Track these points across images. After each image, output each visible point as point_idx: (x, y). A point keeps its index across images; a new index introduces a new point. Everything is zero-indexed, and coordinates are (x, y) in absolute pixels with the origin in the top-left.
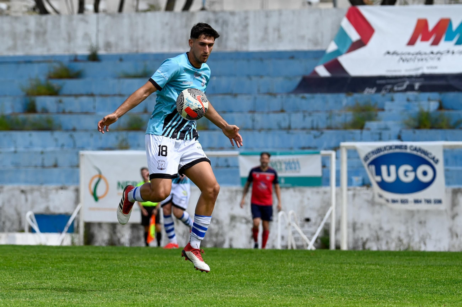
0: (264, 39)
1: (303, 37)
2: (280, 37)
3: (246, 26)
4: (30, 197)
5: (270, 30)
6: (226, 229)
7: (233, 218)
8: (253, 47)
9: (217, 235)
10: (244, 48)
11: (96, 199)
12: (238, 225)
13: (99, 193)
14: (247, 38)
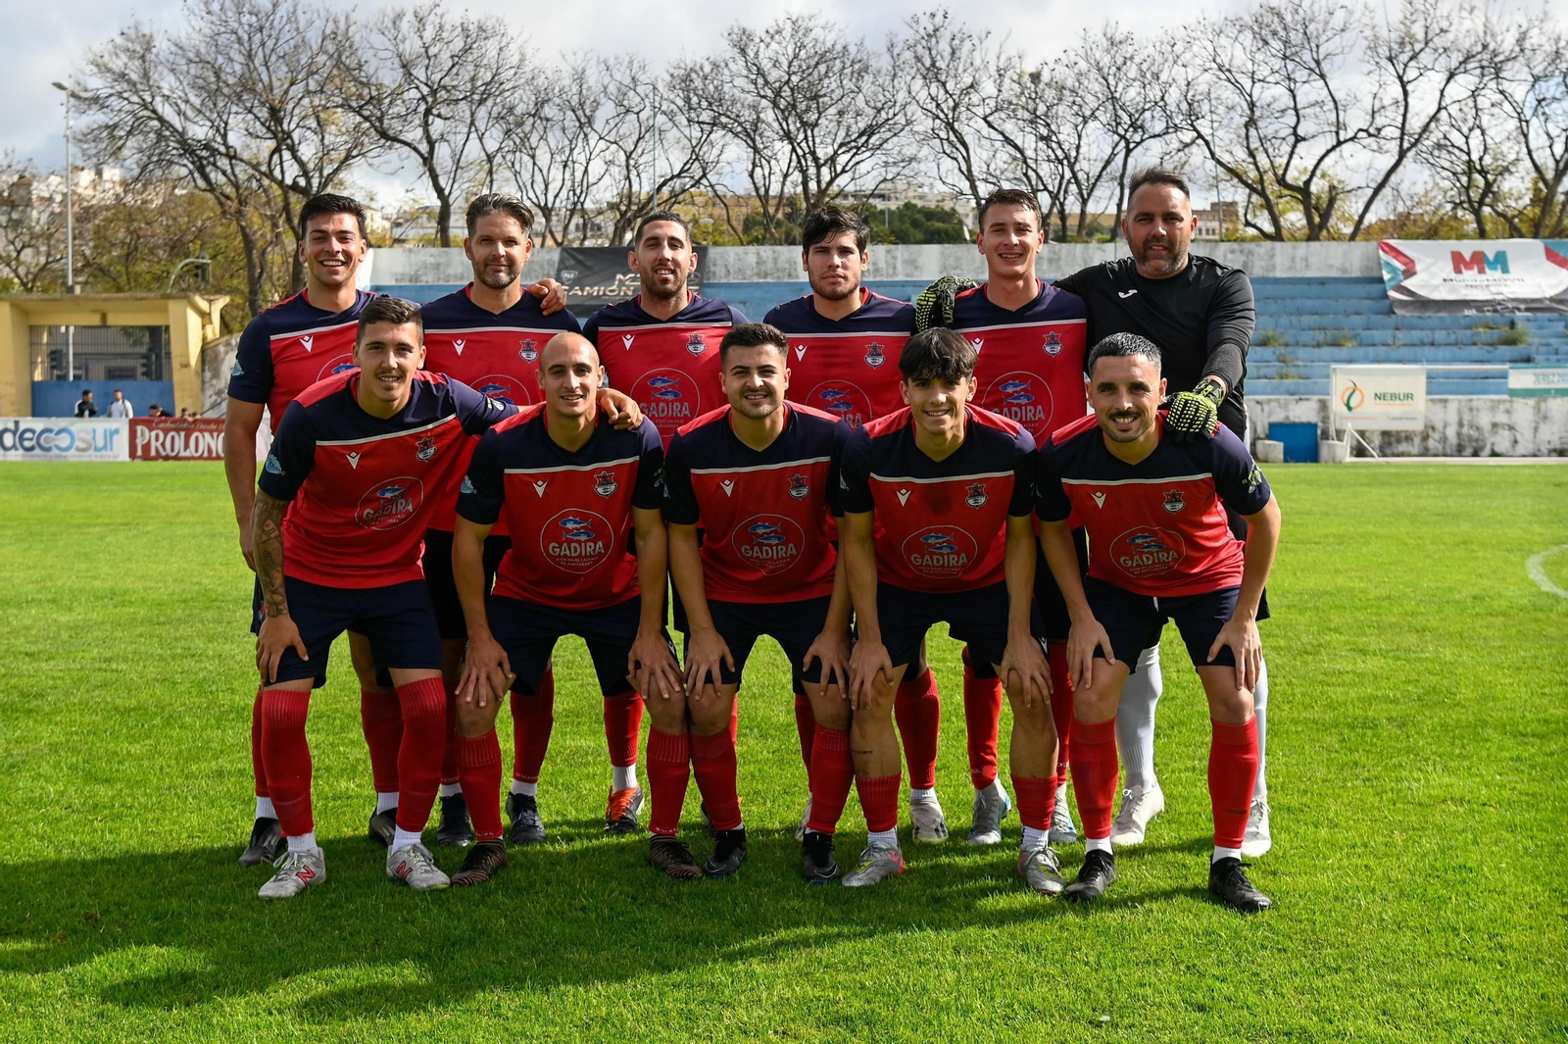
0: (1290, 268)
1: (1331, 266)
2: (1307, 266)
3: (1273, 256)
4: (1266, 407)
5: (1298, 260)
6: (1487, 435)
7: (1495, 425)
8: (1279, 274)
9: (1477, 440)
10: (1271, 275)
11: (1350, 408)
12: (1500, 431)
13: (1352, 404)
14: (1274, 266)
